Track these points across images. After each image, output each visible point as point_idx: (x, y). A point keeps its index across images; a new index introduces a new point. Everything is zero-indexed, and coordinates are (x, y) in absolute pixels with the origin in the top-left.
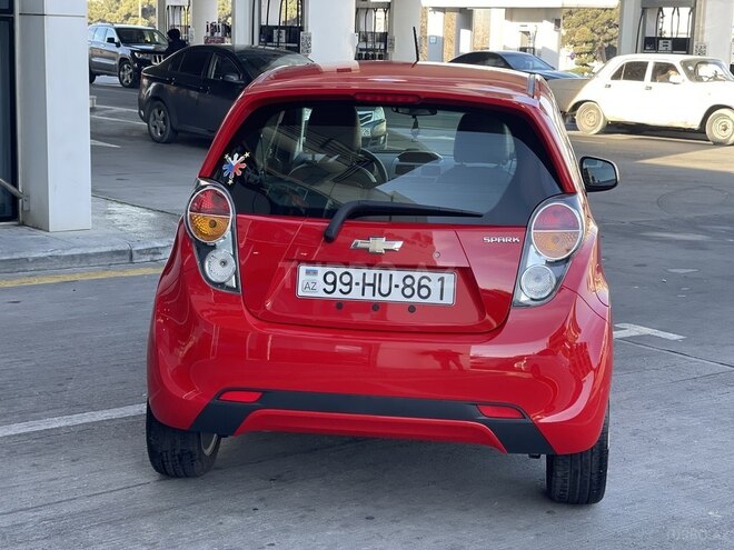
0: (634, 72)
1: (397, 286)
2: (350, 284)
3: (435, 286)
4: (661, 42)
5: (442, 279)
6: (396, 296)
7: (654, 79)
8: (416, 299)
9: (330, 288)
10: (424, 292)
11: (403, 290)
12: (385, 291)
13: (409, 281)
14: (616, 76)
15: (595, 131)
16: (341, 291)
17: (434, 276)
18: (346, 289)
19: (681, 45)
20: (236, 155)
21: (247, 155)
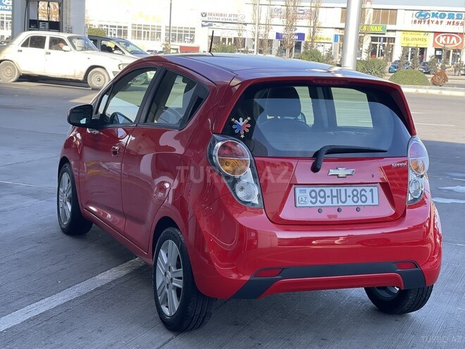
0: (37, 42)
1: (349, 196)
2: (324, 197)
3: (368, 194)
4: (41, 23)
5: (371, 190)
6: (350, 202)
7: (50, 47)
8: (360, 203)
9: (314, 200)
10: (364, 199)
11: (353, 198)
12: (343, 200)
13: (355, 193)
14: (25, 45)
15: (13, 80)
16: (320, 201)
17: (368, 189)
18: (323, 200)
19: (55, 26)
20: (241, 119)
21: (249, 118)
